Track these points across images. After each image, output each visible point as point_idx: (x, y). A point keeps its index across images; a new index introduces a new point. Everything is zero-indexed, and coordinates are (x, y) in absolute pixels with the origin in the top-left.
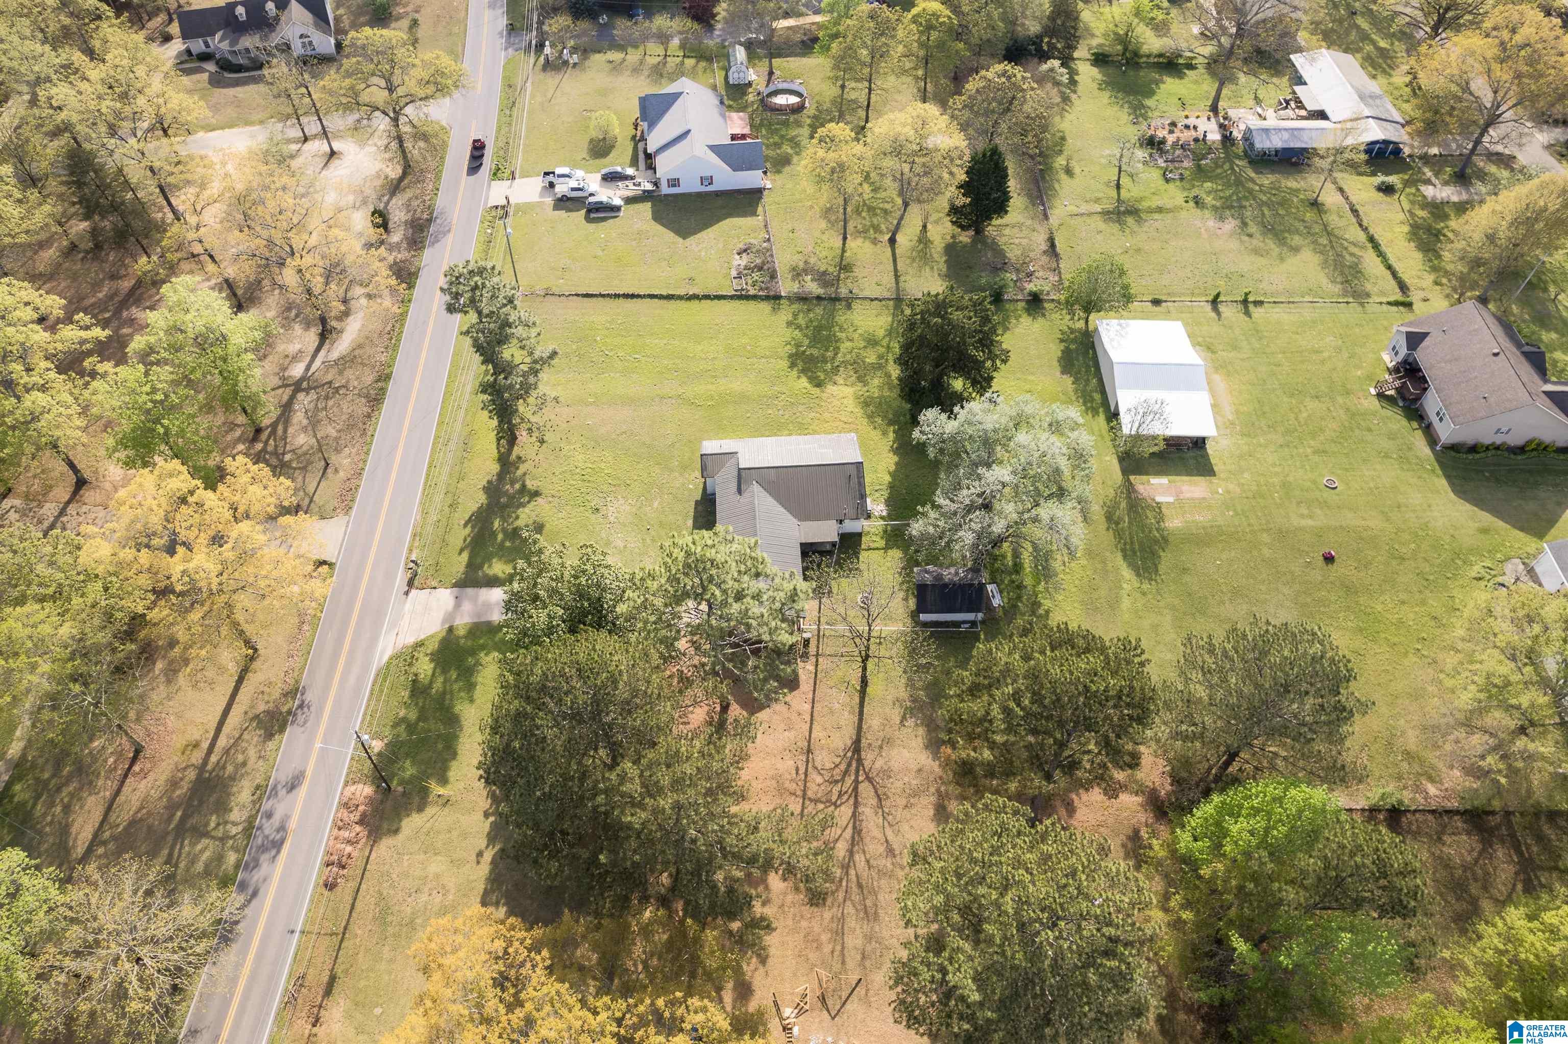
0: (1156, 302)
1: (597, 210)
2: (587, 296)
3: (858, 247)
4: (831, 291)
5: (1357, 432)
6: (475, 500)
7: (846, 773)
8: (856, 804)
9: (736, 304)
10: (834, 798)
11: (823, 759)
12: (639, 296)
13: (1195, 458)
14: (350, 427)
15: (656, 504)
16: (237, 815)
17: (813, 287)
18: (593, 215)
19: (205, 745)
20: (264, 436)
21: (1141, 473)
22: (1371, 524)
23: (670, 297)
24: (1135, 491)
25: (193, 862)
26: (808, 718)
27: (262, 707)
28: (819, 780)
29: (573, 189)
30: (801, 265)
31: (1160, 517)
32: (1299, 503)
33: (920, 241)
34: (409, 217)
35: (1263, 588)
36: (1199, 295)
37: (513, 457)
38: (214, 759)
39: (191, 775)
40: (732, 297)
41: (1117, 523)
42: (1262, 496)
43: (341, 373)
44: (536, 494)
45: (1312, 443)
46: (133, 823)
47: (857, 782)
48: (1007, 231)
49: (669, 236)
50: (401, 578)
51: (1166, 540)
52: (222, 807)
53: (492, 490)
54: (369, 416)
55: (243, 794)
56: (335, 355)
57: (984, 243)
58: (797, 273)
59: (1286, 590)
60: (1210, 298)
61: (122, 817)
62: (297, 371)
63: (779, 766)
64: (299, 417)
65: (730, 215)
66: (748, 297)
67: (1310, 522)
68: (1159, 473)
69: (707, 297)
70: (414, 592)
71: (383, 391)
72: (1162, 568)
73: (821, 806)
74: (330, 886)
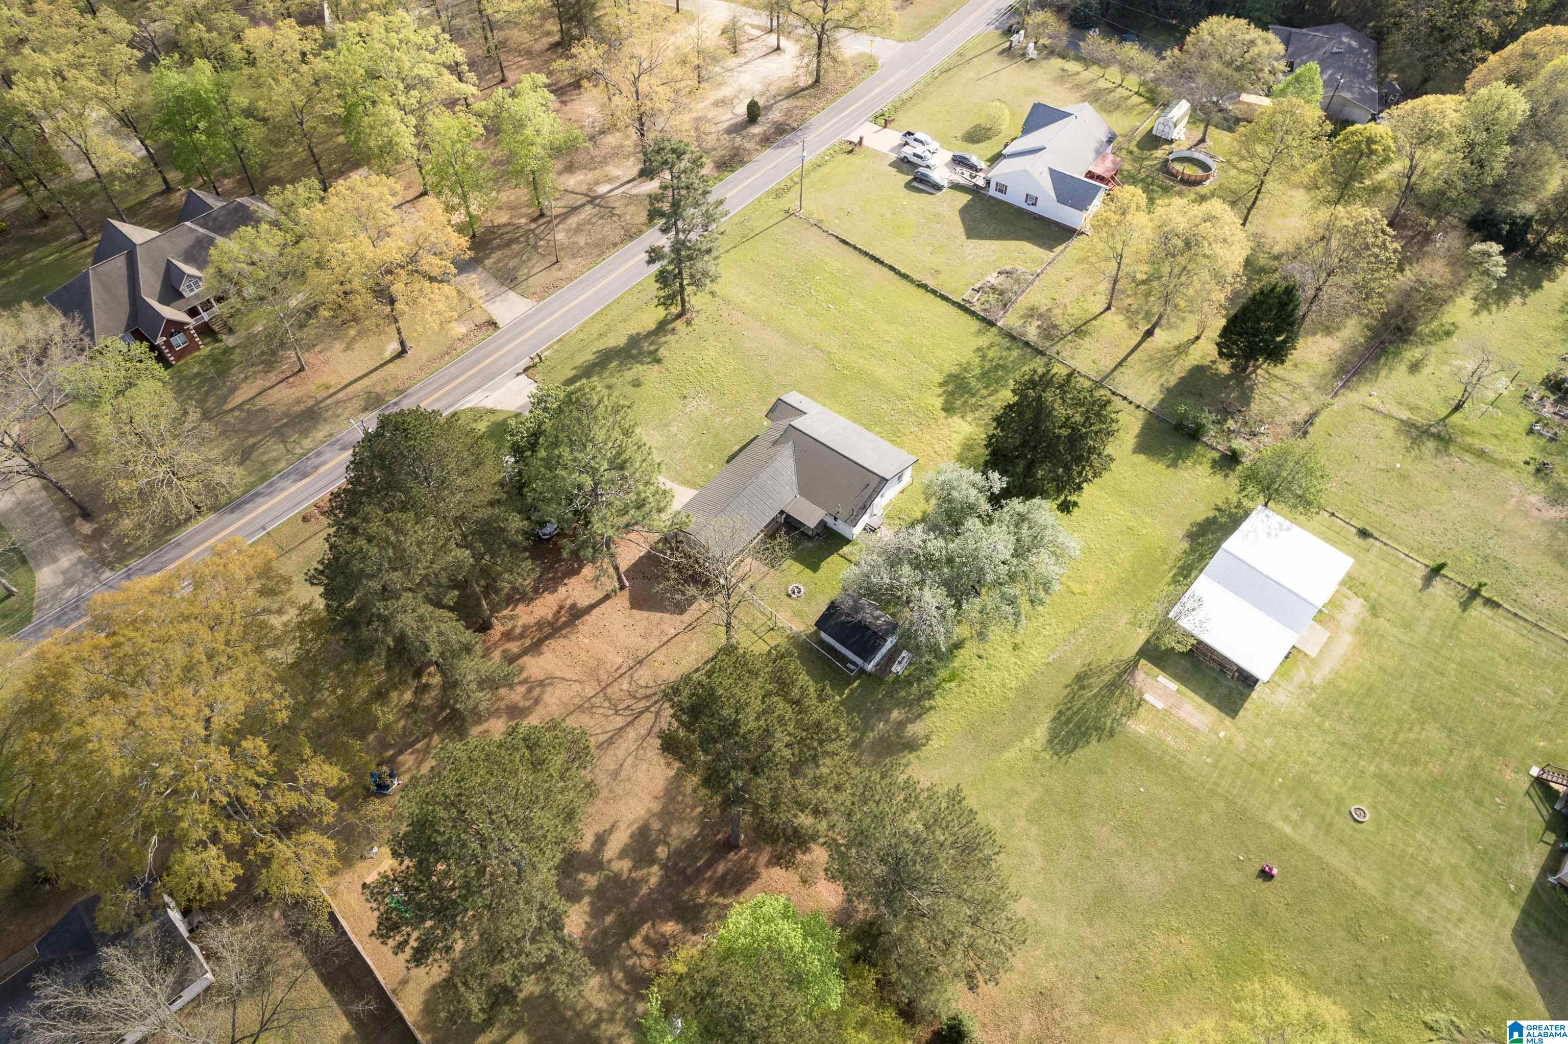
0: (1364, 534)
1: (921, 181)
2: (844, 242)
3: (1114, 323)
4: (1042, 344)
5: (1460, 793)
6: (617, 339)
7: (647, 697)
8: (630, 723)
9: (954, 310)
10: (621, 707)
11: (644, 676)
12: (882, 263)
13: (1231, 689)
14: (597, 245)
15: (727, 420)
16: (307, 443)
17: (1032, 333)
18: (915, 184)
19: (331, 391)
20: (541, 221)
21: (1156, 665)
22: (1360, 882)
23: (905, 276)
24: (1132, 674)
25: (265, 453)
26: (665, 639)
27: (378, 389)
28: (625, 686)
29: (915, 155)
30: (1043, 309)
31: (1130, 712)
32: (1295, 806)
33: (1177, 348)
34: (781, 120)
35: (1161, 843)
36: (1425, 555)
37: (670, 326)
38: (328, 402)
39: (310, 403)
40: (954, 303)
41: (1083, 688)
42: (1262, 770)
43: (626, 206)
44: (658, 361)
45: (1386, 766)
46: (263, 409)
47: (647, 709)
48: (1276, 385)
49: (960, 229)
50: (525, 362)
51: (1112, 733)
52: (305, 433)
53: (635, 341)
54: (615, 245)
55: (320, 433)
56: (635, 191)
57: (1240, 383)
58: (1031, 313)
59: (1182, 864)
60: (1432, 564)
61: (261, 402)
62: (602, 189)
63: (610, 656)
64: (573, 221)
65: (1029, 239)
66: (966, 310)
67: (1288, 829)
68: (1175, 677)
69: (934, 292)
70: (523, 376)
71: (641, 232)
72: (1079, 753)
73: (607, 704)
74: (305, 519)
